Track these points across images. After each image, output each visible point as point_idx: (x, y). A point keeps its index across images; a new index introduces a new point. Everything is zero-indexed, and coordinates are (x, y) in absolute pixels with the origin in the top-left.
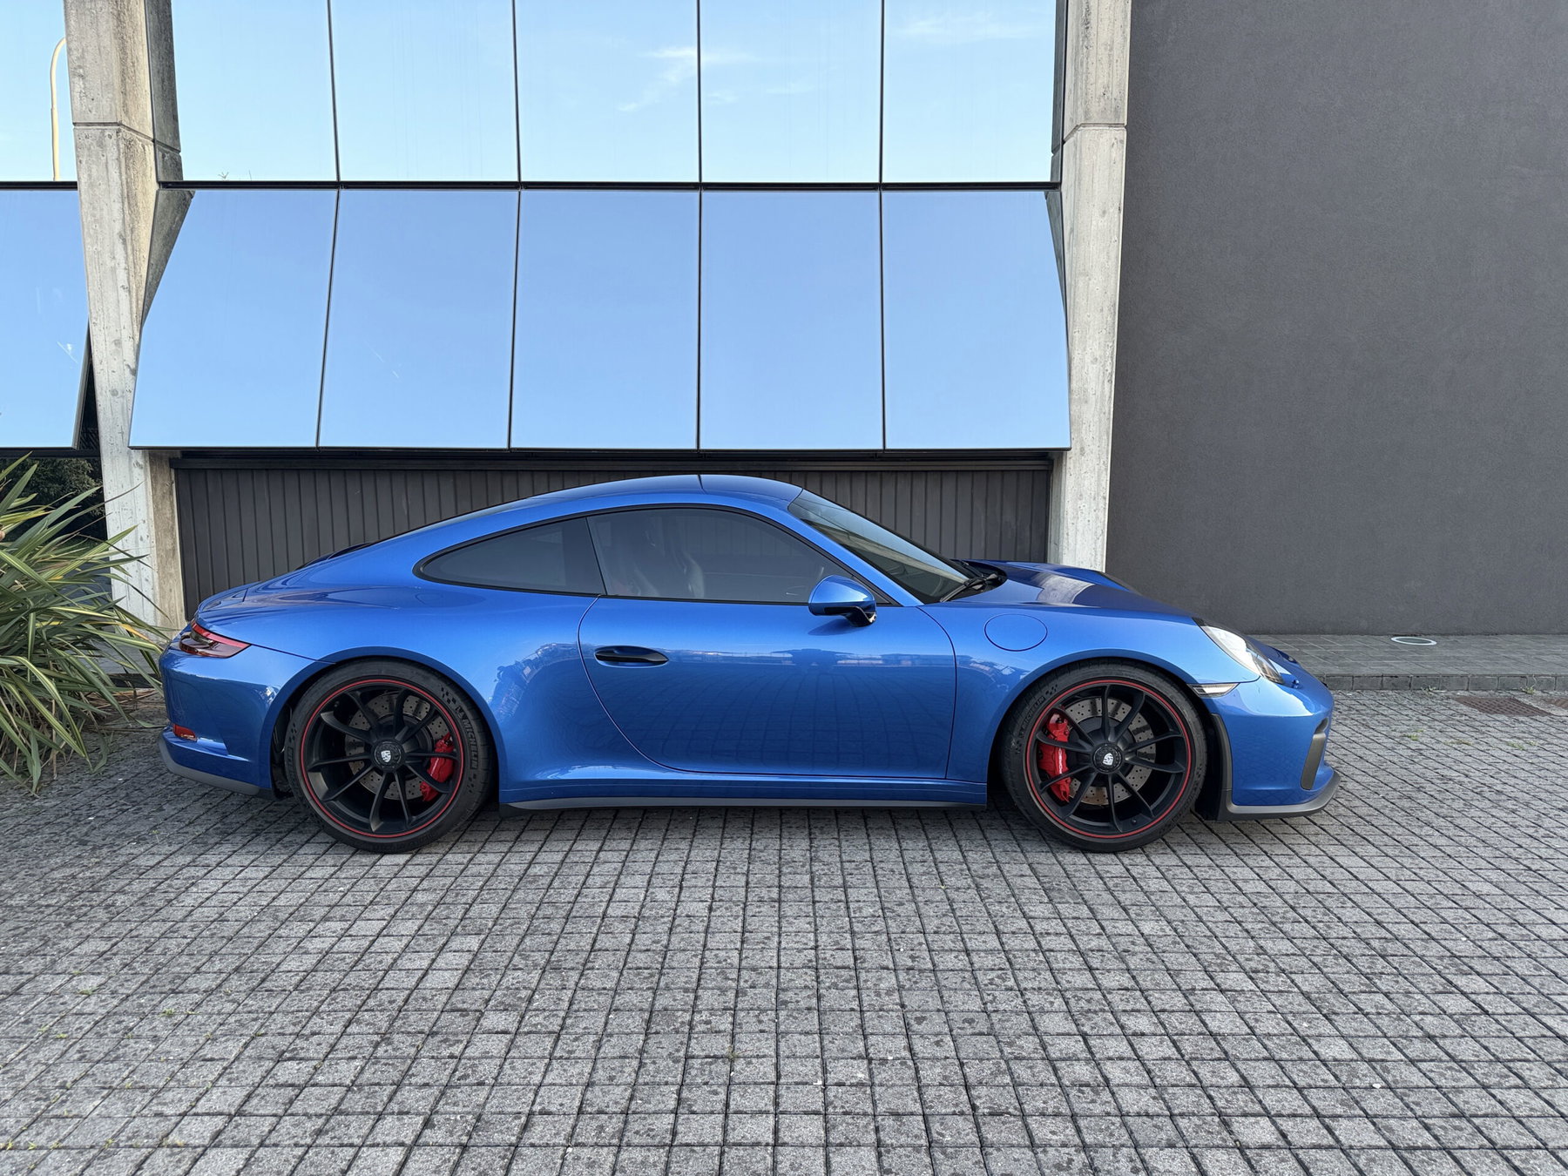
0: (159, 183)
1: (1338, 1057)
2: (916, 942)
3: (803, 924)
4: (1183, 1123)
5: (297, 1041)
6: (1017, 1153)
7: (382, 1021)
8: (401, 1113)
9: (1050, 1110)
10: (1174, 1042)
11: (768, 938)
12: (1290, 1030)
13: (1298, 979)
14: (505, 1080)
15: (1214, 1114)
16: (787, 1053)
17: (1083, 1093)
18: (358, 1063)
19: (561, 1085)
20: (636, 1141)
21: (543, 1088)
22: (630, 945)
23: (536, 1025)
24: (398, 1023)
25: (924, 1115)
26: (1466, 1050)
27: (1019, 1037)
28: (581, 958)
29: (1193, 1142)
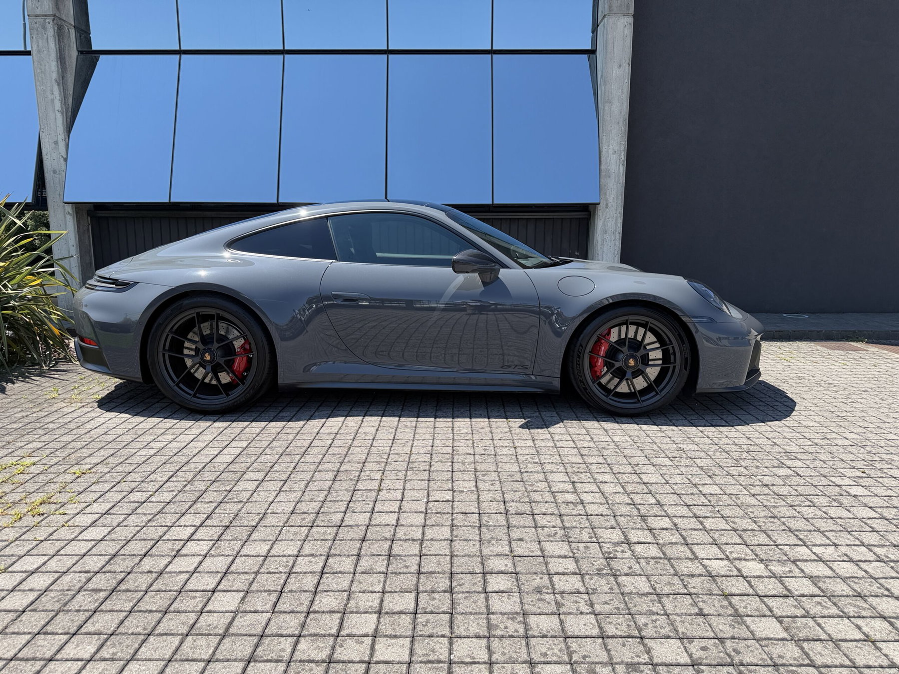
0: (78, 51)
1: (712, 493)
2: (488, 443)
3: (428, 436)
4: (620, 519)
5: (143, 484)
6: (527, 530)
7: (190, 476)
8: (194, 513)
9: (549, 512)
10: (623, 487)
11: (407, 442)
12: (688, 482)
13: (698, 461)
14: (254, 500)
15: (639, 516)
16: (410, 488)
17: (568, 506)
18: (174, 493)
19: (284, 502)
20: (322, 524)
21: (273, 503)
22: (331, 445)
23: (274, 477)
24: (197, 477)
25: (479, 514)
26: (784, 491)
27: (537, 482)
28: (303, 450)
29: (625, 527)
